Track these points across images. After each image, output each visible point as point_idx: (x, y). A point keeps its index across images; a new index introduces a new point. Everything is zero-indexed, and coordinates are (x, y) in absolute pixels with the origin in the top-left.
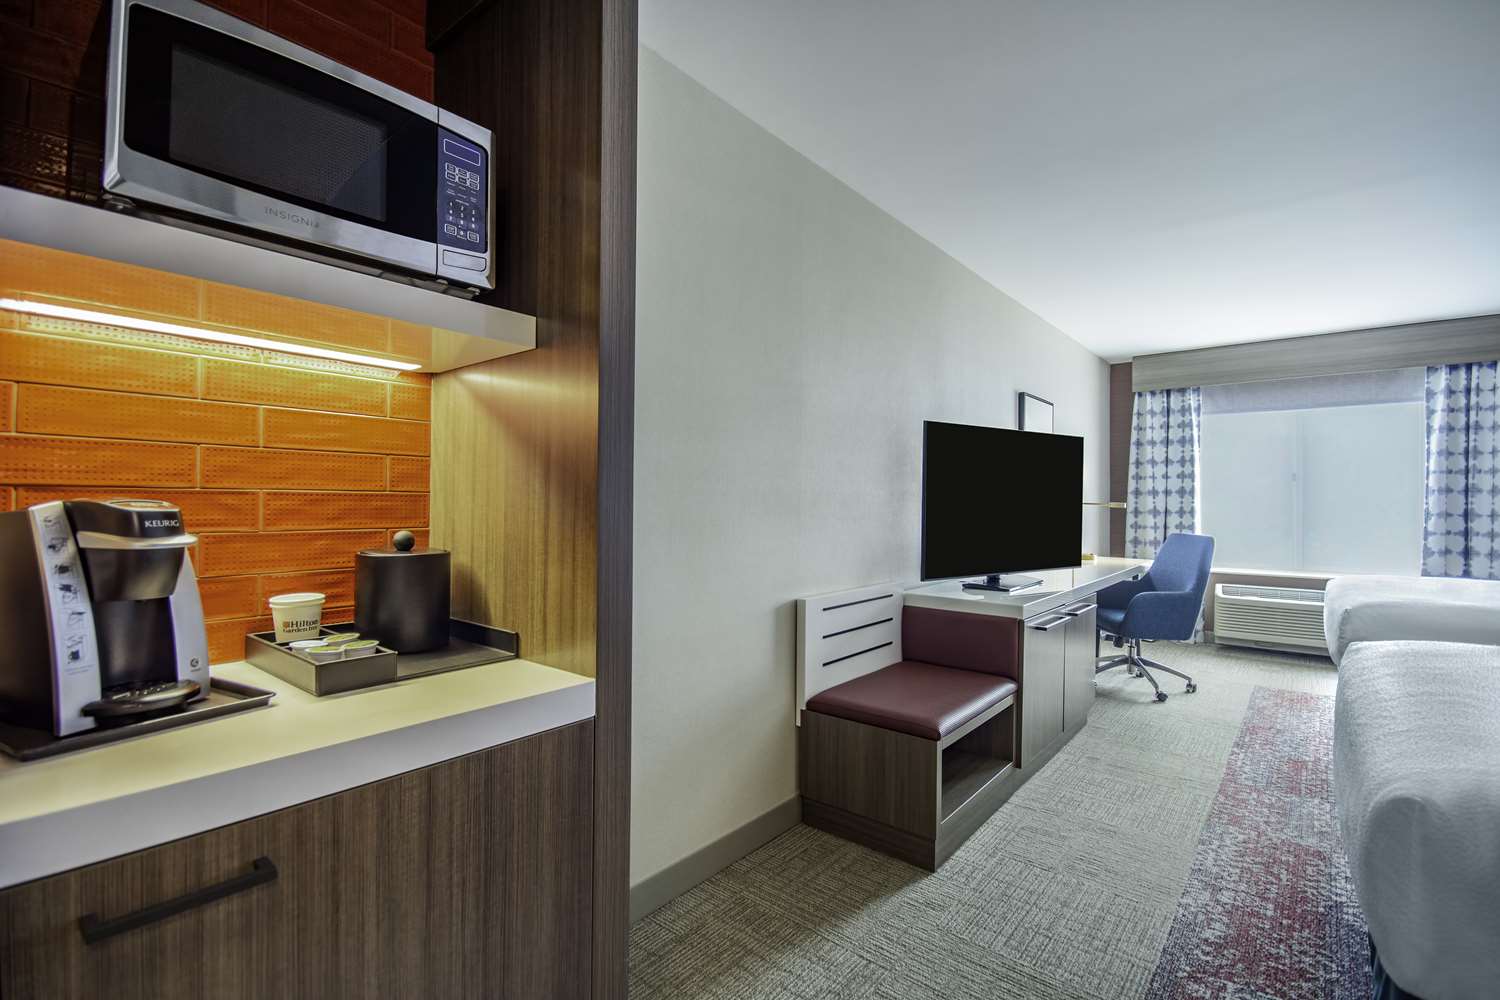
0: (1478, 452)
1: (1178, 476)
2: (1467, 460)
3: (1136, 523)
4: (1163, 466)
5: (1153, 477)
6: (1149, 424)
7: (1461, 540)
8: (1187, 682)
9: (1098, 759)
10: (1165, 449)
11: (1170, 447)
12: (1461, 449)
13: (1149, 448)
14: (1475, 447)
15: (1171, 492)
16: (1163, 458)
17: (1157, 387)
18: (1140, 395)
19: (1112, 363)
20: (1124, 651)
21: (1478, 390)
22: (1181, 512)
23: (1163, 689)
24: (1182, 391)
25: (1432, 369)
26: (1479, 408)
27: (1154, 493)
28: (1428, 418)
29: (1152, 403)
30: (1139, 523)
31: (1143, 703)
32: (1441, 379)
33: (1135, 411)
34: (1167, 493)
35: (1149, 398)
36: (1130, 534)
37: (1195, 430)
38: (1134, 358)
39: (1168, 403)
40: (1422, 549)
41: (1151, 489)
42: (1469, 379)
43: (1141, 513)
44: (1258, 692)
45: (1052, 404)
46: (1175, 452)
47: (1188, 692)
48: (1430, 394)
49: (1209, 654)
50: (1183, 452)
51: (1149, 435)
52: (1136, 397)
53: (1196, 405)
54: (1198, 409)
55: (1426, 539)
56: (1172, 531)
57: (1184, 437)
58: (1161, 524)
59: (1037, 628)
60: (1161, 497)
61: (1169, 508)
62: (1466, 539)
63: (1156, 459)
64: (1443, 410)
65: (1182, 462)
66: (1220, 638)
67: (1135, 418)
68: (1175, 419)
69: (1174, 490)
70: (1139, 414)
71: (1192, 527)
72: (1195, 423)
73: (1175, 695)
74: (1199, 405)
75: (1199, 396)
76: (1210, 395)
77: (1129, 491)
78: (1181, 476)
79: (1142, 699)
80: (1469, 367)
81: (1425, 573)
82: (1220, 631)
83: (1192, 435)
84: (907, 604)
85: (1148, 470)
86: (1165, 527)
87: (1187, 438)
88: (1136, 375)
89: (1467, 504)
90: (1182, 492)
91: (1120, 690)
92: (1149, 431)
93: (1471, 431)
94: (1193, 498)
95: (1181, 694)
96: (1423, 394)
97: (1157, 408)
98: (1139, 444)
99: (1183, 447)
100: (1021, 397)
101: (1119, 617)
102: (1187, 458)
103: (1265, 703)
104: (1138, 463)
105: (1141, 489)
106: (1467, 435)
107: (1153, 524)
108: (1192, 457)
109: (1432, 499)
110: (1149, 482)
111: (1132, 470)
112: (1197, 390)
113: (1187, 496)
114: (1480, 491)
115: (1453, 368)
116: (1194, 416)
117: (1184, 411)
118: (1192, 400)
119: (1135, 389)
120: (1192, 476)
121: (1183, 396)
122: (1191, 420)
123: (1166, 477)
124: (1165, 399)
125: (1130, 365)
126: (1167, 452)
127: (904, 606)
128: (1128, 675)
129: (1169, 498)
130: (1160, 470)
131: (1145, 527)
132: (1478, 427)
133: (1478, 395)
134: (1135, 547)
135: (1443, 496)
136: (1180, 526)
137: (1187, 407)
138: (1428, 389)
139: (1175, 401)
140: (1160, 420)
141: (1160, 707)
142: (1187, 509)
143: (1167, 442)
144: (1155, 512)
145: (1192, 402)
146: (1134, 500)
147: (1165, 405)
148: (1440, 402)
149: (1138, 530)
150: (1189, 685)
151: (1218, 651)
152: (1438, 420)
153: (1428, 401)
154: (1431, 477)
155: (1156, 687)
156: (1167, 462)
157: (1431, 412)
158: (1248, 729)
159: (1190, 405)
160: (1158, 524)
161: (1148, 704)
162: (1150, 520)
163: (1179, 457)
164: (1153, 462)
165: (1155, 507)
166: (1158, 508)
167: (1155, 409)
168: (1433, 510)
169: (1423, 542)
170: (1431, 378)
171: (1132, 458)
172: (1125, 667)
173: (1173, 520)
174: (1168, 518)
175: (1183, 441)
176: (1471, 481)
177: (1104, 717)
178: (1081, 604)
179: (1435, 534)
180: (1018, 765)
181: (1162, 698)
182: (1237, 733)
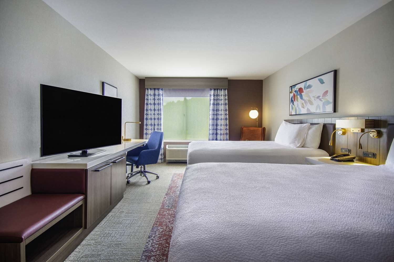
0: (219, 110)
1: (157, 114)
2: (217, 112)
3: (146, 128)
4: (153, 111)
5: (151, 114)
6: (150, 98)
7: (215, 131)
8: (157, 176)
9: (123, 212)
10: (154, 106)
11: (155, 105)
12: (216, 109)
13: (150, 105)
14: (218, 109)
15: (156, 119)
16: (153, 109)
17: (152, 87)
18: (147, 89)
19: (140, 78)
20: (139, 169)
21: (219, 95)
22: (158, 125)
23: (149, 180)
24: (158, 89)
25: (211, 89)
26: (219, 100)
27: (151, 119)
28: (210, 101)
29: (150, 92)
30: (147, 128)
31: (143, 185)
32: (212, 92)
33: (146, 94)
34: (155, 119)
35: (150, 90)
36: (145, 132)
37: (162, 101)
38: (146, 78)
39: (155, 92)
40: (209, 133)
41: (150, 118)
42: (217, 92)
43: (148, 125)
44: (174, 175)
45: (117, 88)
46: (157, 107)
47: (157, 179)
48: (210, 95)
49: (164, 165)
50: (159, 107)
51: (150, 102)
52: (146, 90)
53: (162, 94)
54: (162, 95)
55: (209, 131)
56: (156, 130)
57: (159, 103)
58: (153, 129)
59: (96, 171)
60: (153, 120)
61: (155, 123)
62: (216, 131)
63: (152, 109)
64: (213, 100)
65: (158, 110)
66: (168, 160)
67: (146, 96)
68: (157, 97)
69: (156, 118)
70: (147, 95)
71: (161, 129)
72: (161, 99)
73: (153, 180)
74: (163, 94)
75: (162, 91)
76: (165, 90)
77: (144, 118)
78: (158, 114)
79: (144, 184)
80: (217, 90)
81: (209, 140)
82: (167, 158)
83: (161, 102)
84: (34, 168)
85: (149, 112)
86: (154, 129)
87: (160, 103)
88: (146, 83)
89: (217, 122)
90: (158, 119)
91: (138, 182)
92: (150, 100)
93: (218, 105)
94: (161, 121)
95: (155, 180)
96: (209, 95)
97: (152, 94)
98: (147, 104)
99: (159, 106)
100: (103, 84)
101: (137, 159)
102: (160, 109)
103: (175, 178)
104: (147, 110)
105: (148, 118)
106: (217, 106)
107: (151, 129)
108: (161, 109)
109: (211, 121)
110: (150, 115)
111: (145, 112)
112: (162, 89)
113: (159, 120)
114: (219, 119)
115: (215, 90)
116: (161, 97)
117: (159, 95)
118: (161, 92)
119: (146, 87)
120: (161, 114)
121: (159, 91)
122: (160, 98)
123: (154, 114)
124: (154, 91)
125: (144, 80)
126: (154, 107)
127: (32, 169)
128: (140, 176)
129: (155, 121)
130: (153, 112)
131: (149, 129)
132: (219, 104)
133: (219, 97)
134: (146, 135)
135: (212, 120)
136: (158, 129)
137: (159, 94)
138: (210, 94)
139: (157, 92)
140: (152, 97)
141: (149, 186)
142: (159, 124)
143: (154, 104)
144: (151, 125)
145: (161, 93)
146: (146, 121)
147: (154, 93)
148: (212, 98)
149: (147, 130)
150: (157, 177)
151: (167, 164)
152: (212, 102)
153: (210, 97)
154: (211, 116)
155: (147, 179)
156: (155, 110)
157: (210, 100)
158: (170, 188)
159: (160, 94)
160: (152, 129)
161: (145, 185)
162: (149, 127)
163: (157, 109)
164: (151, 110)
165: (151, 123)
166: (152, 123)
167: (151, 94)
168: (211, 124)
169: (209, 132)
170: (211, 92)
171: (145, 109)
172: (140, 174)
173: (156, 127)
174: (155, 126)
175: (158, 104)
176: (217, 117)
177: (130, 194)
178: (120, 157)
179: (211, 130)
180: (85, 228)
181: (149, 182)
182: (167, 190)
